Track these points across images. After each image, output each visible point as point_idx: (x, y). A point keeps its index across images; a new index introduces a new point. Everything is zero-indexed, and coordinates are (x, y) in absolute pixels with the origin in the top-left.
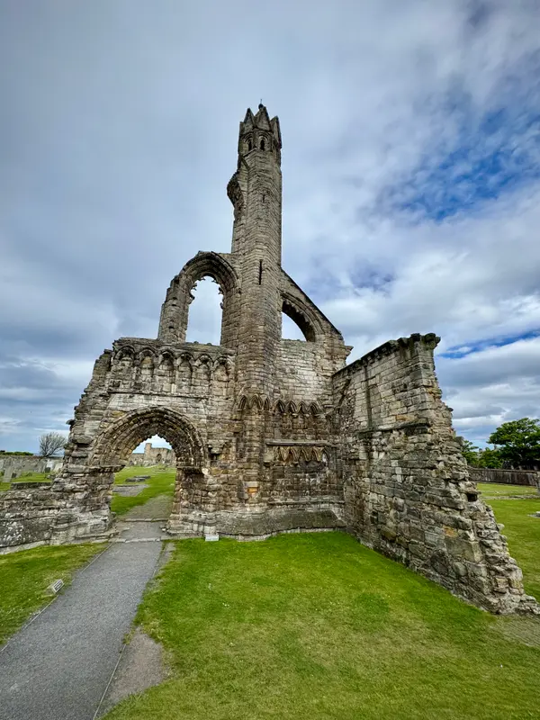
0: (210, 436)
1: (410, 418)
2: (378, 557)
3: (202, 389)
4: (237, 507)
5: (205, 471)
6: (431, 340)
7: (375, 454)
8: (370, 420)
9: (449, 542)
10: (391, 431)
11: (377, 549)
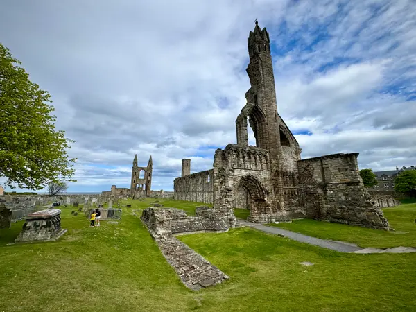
0: (266, 186)
1: (348, 180)
2: (332, 224)
3: (259, 167)
4: (278, 212)
5: (266, 199)
6: (356, 155)
7: (328, 192)
8: (324, 180)
9: (368, 216)
10: (338, 184)
11: (331, 222)
